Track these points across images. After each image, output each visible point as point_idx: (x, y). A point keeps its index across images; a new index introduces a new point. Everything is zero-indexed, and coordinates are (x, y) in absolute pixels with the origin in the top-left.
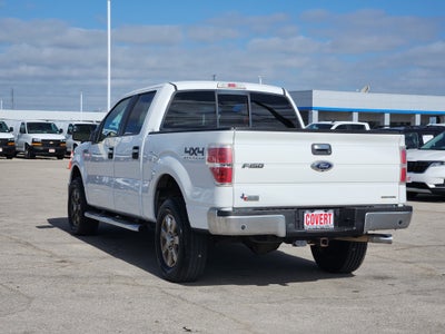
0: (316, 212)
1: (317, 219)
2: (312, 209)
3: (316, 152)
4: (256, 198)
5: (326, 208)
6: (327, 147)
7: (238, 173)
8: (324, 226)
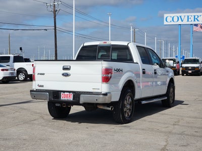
0: (66, 93)
1: (66, 96)
2: (64, 92)
3: (64, 69)
4: (42, 86)
5: (69, 92)
6: (69, 67)
7: (37, 77)
8: (69, 99)
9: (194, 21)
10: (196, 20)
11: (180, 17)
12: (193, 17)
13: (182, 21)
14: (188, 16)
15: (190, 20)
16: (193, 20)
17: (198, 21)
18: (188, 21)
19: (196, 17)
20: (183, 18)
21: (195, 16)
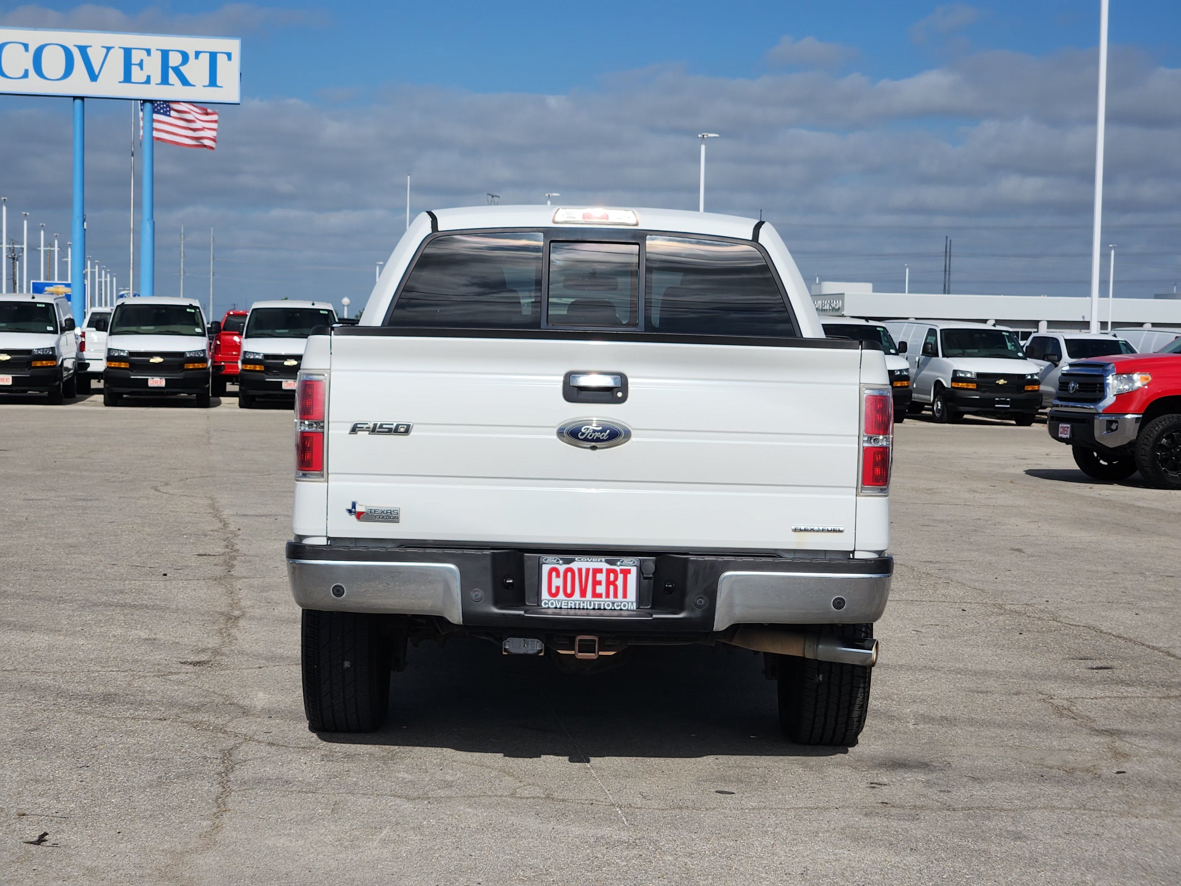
2: (568, 552)
3: (577, 394)
4: (391, 516)
8: (605, 602)
9: (165, 80)
10: (172, 77)
11: (83, 50)
12: (157, 57)
13: (93, 77)
14: (128, 52)
15: (137, 74)
16: (157, 77)
17: (185, 82)
18: (127, 78)
19: (175, 60)
20: (96, 57)
21: (165, 54)
